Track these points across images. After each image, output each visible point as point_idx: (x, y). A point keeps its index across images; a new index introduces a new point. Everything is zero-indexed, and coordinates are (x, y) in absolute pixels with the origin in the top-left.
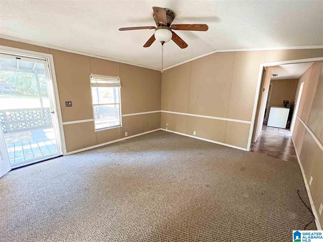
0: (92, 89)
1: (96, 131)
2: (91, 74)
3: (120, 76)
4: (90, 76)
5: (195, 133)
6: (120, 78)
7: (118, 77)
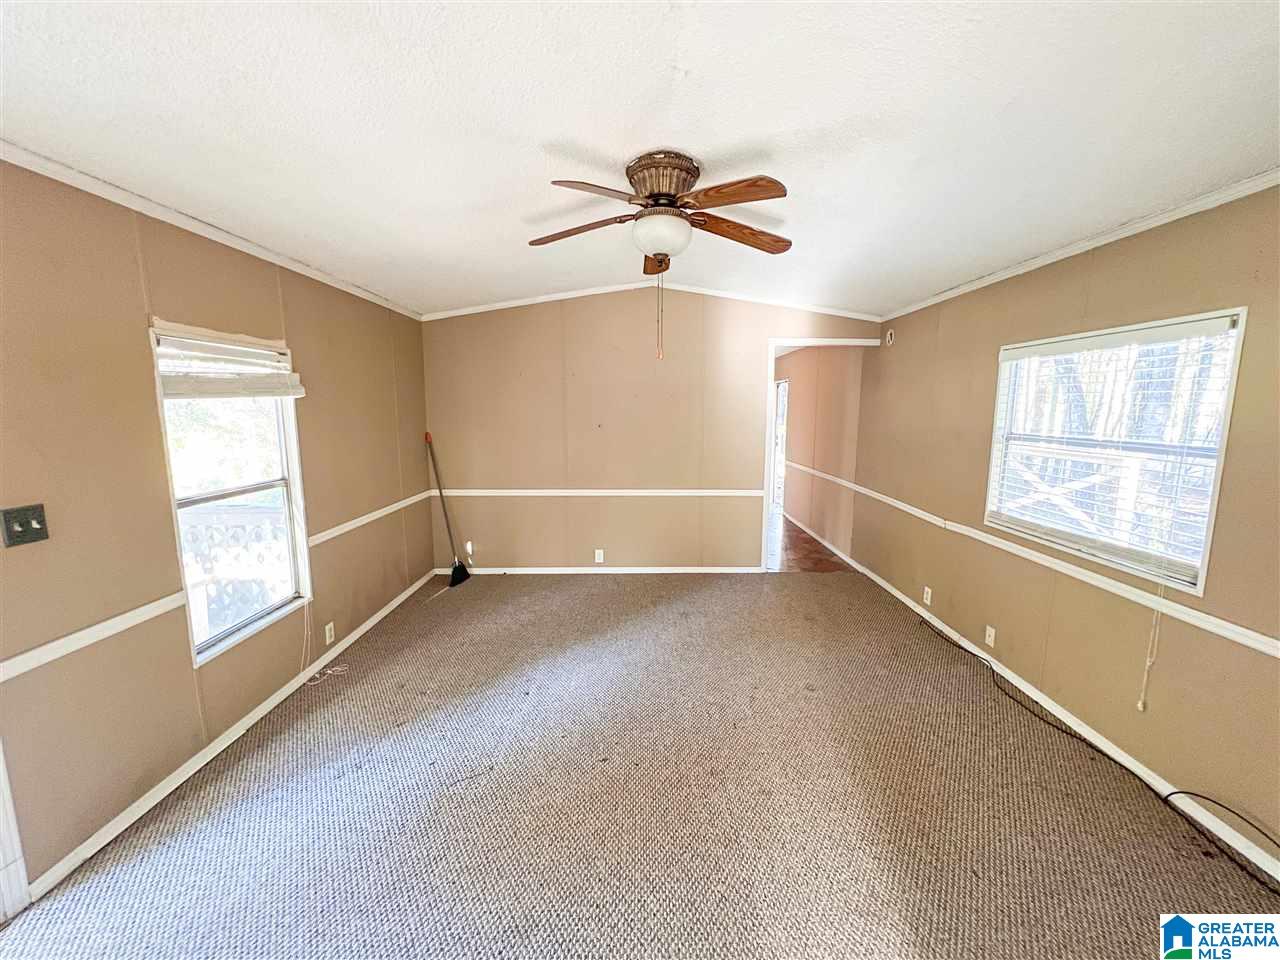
0: (166, 407)
1: (199, 661)
2: (156, 320)
3: (287, 340)
4: (151, 329)
5: (599, 555)
6: (288, 346)
7: (282, 344)
